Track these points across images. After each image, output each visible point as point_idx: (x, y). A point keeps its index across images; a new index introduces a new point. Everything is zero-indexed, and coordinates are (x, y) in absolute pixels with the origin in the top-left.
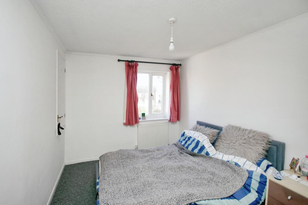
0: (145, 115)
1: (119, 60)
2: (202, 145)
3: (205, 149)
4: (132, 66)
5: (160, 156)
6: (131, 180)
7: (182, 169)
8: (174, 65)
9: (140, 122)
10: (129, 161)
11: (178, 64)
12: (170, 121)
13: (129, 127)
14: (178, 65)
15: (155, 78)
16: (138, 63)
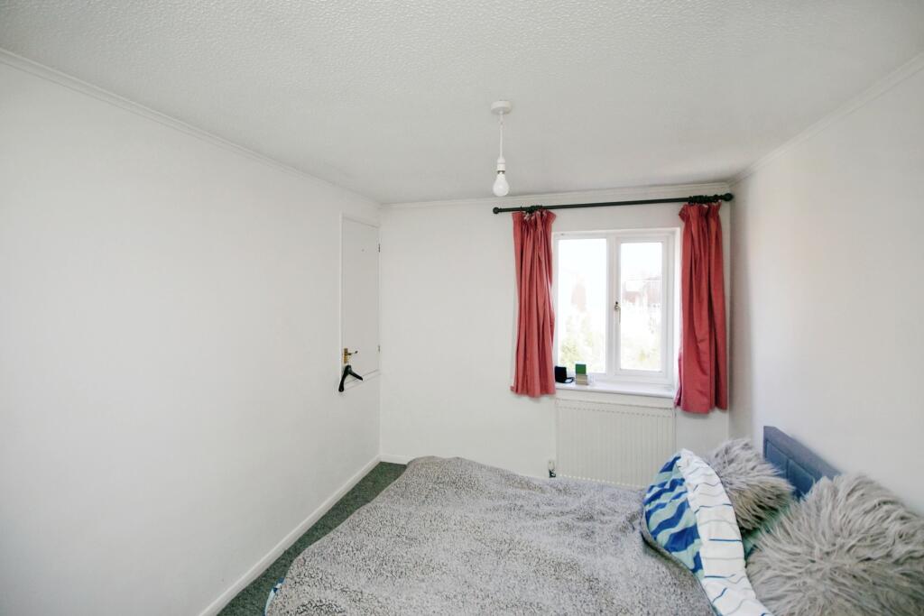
0: (588, 372)
1: (497, 211)
2: (691, 525)
3: (696, 541)
4: (533, 223)
5: (545, 509)
6: (404, 539)
7: (568, 572)
8: (693, 200)
9: (557, 392)
10: (450, 491)
11: (716, 196)
12: (678, 403)
13: (525, 399)
14: (716, 198)
15: (628, 250)
16: (552, 211)
